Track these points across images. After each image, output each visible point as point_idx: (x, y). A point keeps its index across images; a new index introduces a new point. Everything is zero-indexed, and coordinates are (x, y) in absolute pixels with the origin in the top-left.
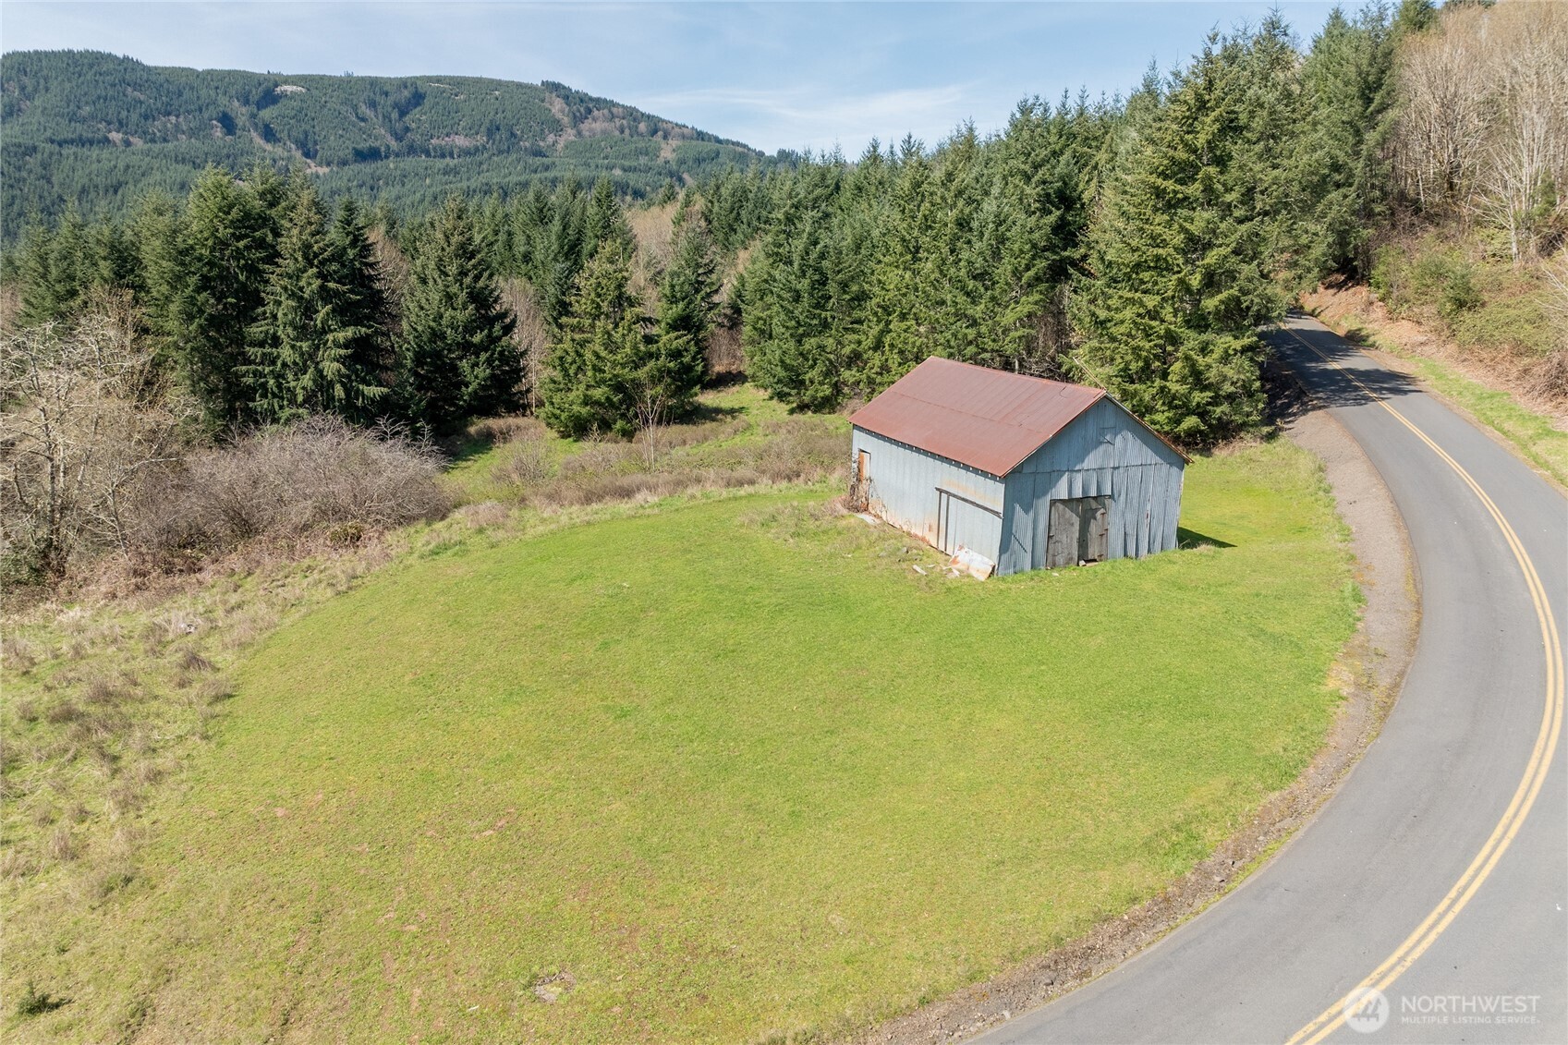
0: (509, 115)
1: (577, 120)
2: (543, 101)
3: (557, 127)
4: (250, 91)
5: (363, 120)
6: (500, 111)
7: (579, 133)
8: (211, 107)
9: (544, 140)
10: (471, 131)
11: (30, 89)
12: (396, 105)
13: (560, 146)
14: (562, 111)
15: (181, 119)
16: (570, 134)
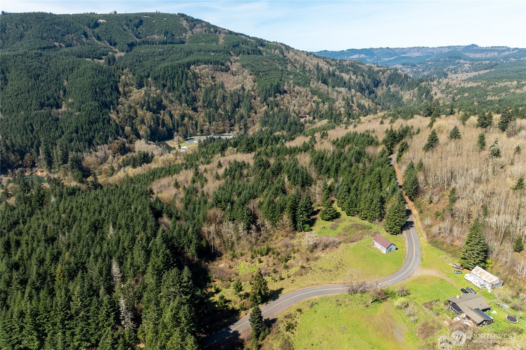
0: (170, 27)
1: (192, 28)
2: (179, 21)
3: (185, 31)
4: (90, 23)
5: (125, 30)
6: (167, 25)
7: (193, 33)
8: (80, 30)
9: (182, 35)
10: (159, 33)
11: (26, 27)
12: (135, 25)
13: (187, 37)
14: (186, 25)
15: (73, 35)
16: (189, 33)
